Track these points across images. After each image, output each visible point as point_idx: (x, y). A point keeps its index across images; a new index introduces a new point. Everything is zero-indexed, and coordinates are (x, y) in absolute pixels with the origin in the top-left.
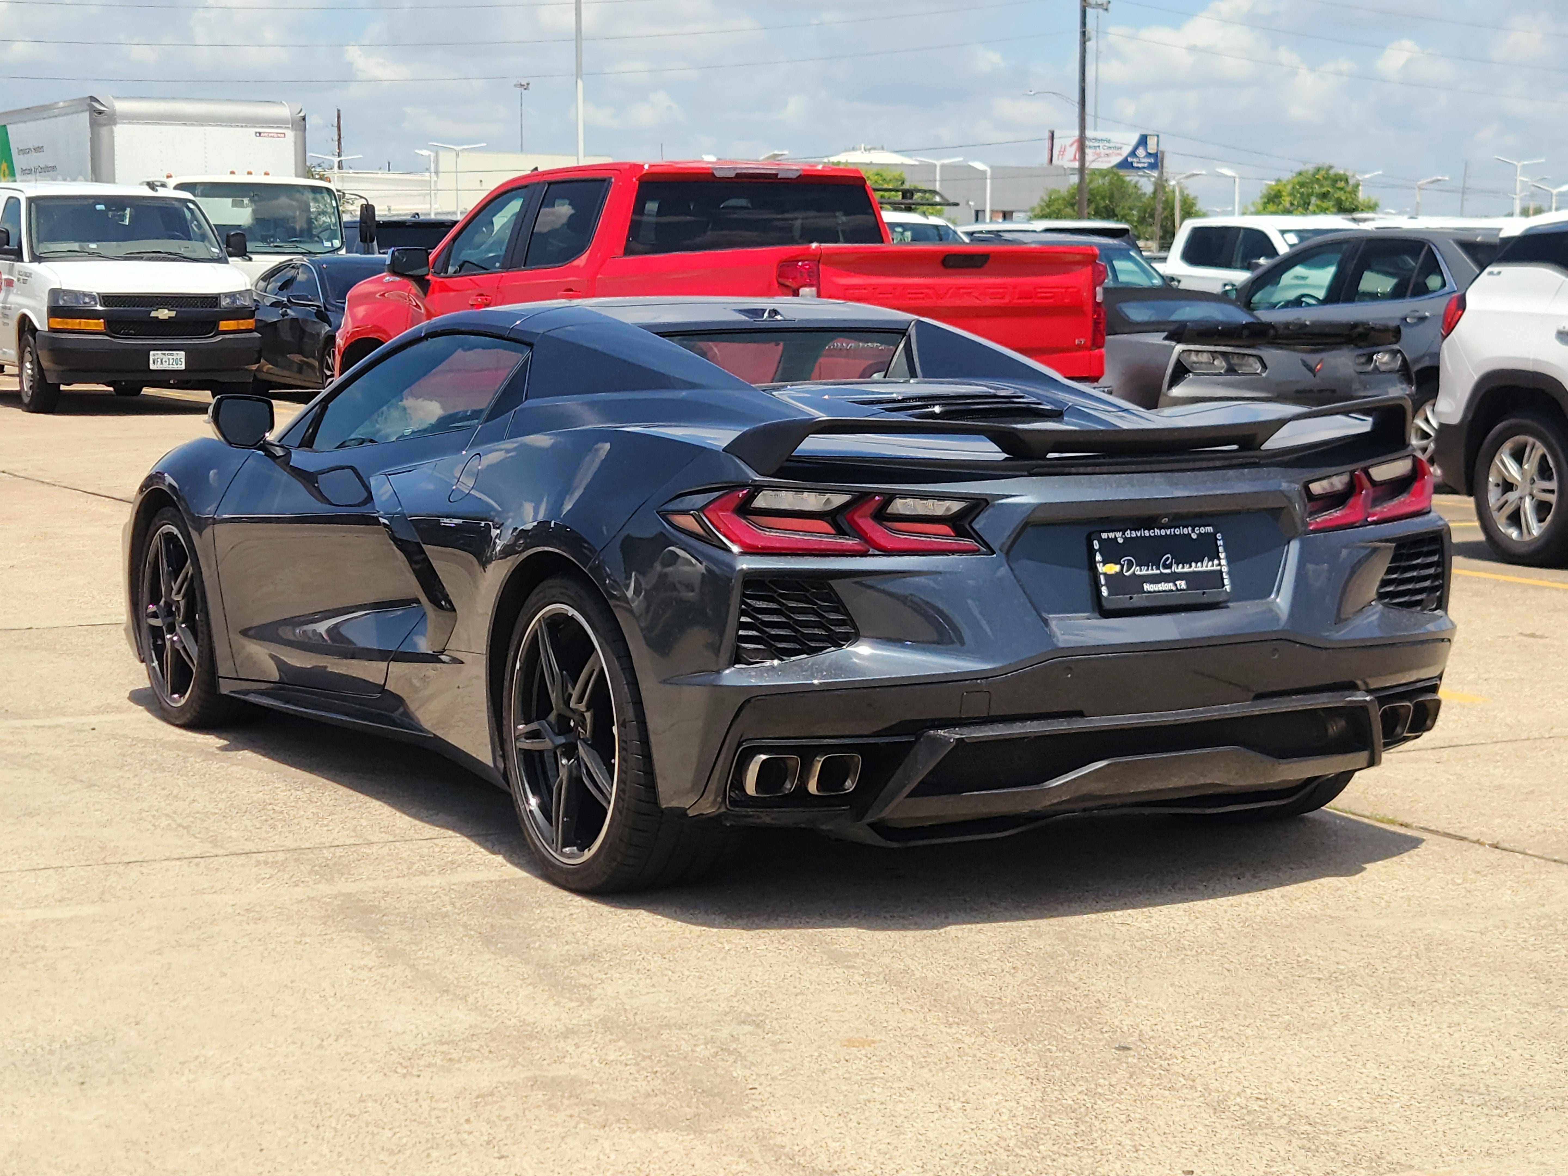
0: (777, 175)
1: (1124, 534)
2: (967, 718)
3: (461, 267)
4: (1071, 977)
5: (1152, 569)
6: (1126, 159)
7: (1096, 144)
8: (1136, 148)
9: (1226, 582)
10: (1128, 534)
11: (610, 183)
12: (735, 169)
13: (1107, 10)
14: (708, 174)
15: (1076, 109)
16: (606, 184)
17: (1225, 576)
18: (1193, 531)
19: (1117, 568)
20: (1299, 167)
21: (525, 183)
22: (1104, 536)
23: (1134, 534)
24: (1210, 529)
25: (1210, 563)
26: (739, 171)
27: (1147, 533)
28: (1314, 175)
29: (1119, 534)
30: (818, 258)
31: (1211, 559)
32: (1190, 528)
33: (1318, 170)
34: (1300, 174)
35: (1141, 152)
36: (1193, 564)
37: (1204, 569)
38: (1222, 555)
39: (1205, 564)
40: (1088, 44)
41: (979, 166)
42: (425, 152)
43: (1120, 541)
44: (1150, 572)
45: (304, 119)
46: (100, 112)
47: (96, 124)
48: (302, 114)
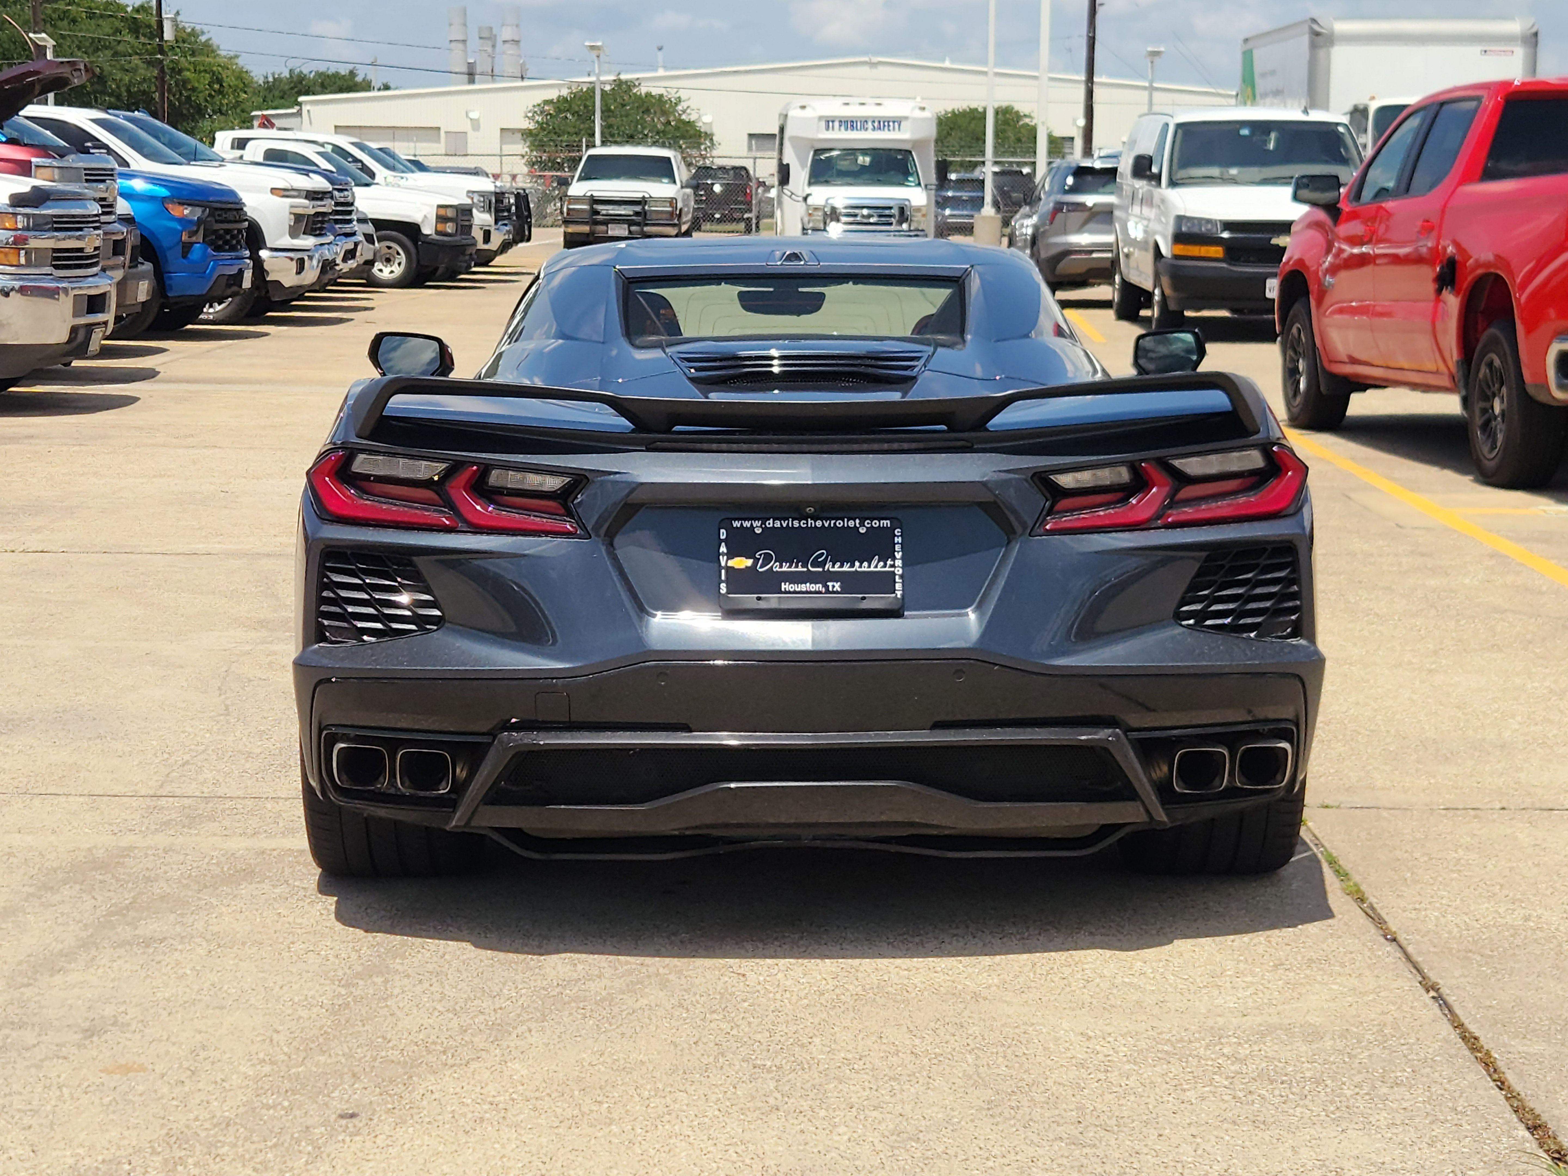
1: (764, 523)
2: (544, 722)
5: (797, 566)
9: (898, 586)
10: (770, 523)
17: (897, 579)
18: (862, 524)
19: (749, 562)
22: (736, 524)
23: (778, 524)
24: (886, 523)
25: (882, 564)
27: (796, 524)
29: (756, 524)
31: (883, 559)
32: (857, 521)
36: (857, 564)
37: (872, 569)
38: (898, 555)
39: (873, 566)
43: (758, 531)
44: (793, 569)
45: (1536, 34)
46: (1318, 34)
47: (1313, 46)
48: (1534, 30)
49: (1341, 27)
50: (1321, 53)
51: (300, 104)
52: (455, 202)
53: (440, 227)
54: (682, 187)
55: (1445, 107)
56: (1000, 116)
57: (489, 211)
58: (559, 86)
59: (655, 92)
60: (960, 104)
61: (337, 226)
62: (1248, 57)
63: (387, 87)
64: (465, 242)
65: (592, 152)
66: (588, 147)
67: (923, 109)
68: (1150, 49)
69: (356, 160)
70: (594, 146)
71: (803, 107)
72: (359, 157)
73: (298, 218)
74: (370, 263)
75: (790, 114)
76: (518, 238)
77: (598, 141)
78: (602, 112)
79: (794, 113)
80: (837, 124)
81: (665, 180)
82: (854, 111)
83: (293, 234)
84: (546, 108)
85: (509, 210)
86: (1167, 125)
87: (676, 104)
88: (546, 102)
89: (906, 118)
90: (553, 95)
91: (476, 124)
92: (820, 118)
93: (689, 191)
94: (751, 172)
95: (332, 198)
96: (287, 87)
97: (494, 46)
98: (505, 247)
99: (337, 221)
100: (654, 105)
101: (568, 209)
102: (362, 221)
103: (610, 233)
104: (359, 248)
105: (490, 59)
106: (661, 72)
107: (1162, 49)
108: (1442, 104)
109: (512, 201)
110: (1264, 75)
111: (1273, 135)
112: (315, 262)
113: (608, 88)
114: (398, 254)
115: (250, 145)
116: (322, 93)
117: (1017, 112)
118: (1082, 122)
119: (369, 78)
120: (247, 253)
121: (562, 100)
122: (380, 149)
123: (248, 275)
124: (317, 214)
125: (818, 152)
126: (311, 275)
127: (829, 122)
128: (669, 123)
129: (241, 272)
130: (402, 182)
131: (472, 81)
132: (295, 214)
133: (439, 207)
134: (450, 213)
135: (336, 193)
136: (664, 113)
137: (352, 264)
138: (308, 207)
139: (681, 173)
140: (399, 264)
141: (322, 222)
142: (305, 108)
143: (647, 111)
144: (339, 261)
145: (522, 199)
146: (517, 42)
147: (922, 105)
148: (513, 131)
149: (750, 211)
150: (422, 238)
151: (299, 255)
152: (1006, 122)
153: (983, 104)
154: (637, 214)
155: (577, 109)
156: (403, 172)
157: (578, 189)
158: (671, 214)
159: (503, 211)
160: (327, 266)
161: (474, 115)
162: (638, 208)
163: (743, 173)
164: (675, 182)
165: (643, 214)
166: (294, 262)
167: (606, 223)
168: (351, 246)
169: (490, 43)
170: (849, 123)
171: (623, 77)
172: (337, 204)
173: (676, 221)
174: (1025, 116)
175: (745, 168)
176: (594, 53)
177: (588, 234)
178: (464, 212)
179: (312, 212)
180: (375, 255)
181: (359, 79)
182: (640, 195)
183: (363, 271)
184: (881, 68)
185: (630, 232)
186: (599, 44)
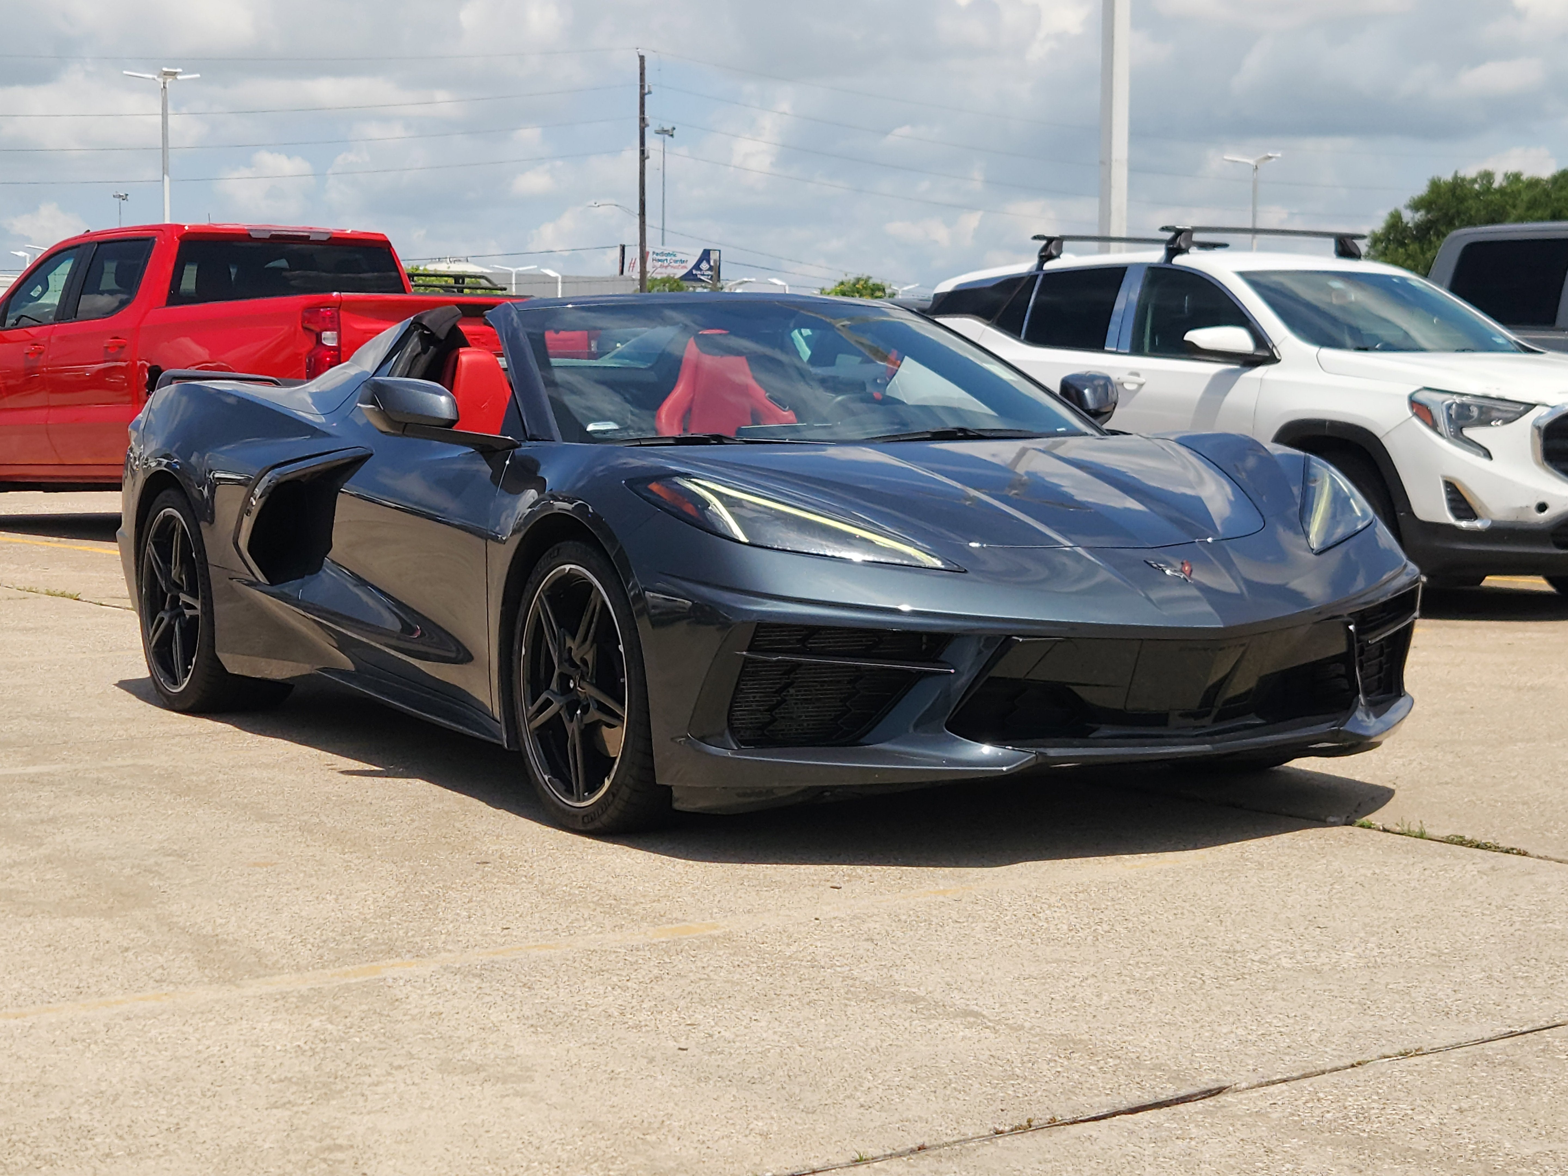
0: (309, 237)
3: (18, 320)
4: (457, 825)
6: (691, 271)
7: (664, 258)
8: (700, 261)
11: (154, 241)
12: (270, 231)
13: (672, 136)
14: (246, 235)
15: (637, 221)
16: (150, 242)
20: (842, 278)
21: (77, 242)
26: (274, 233)
28: (854, 285)
30: (340, 304)
33: (858, 280)
34: (842, 283)
35: (704, 266)
40: (647, 161)
41: (552, 274)
42: (21, 254)
108: (101, 243)
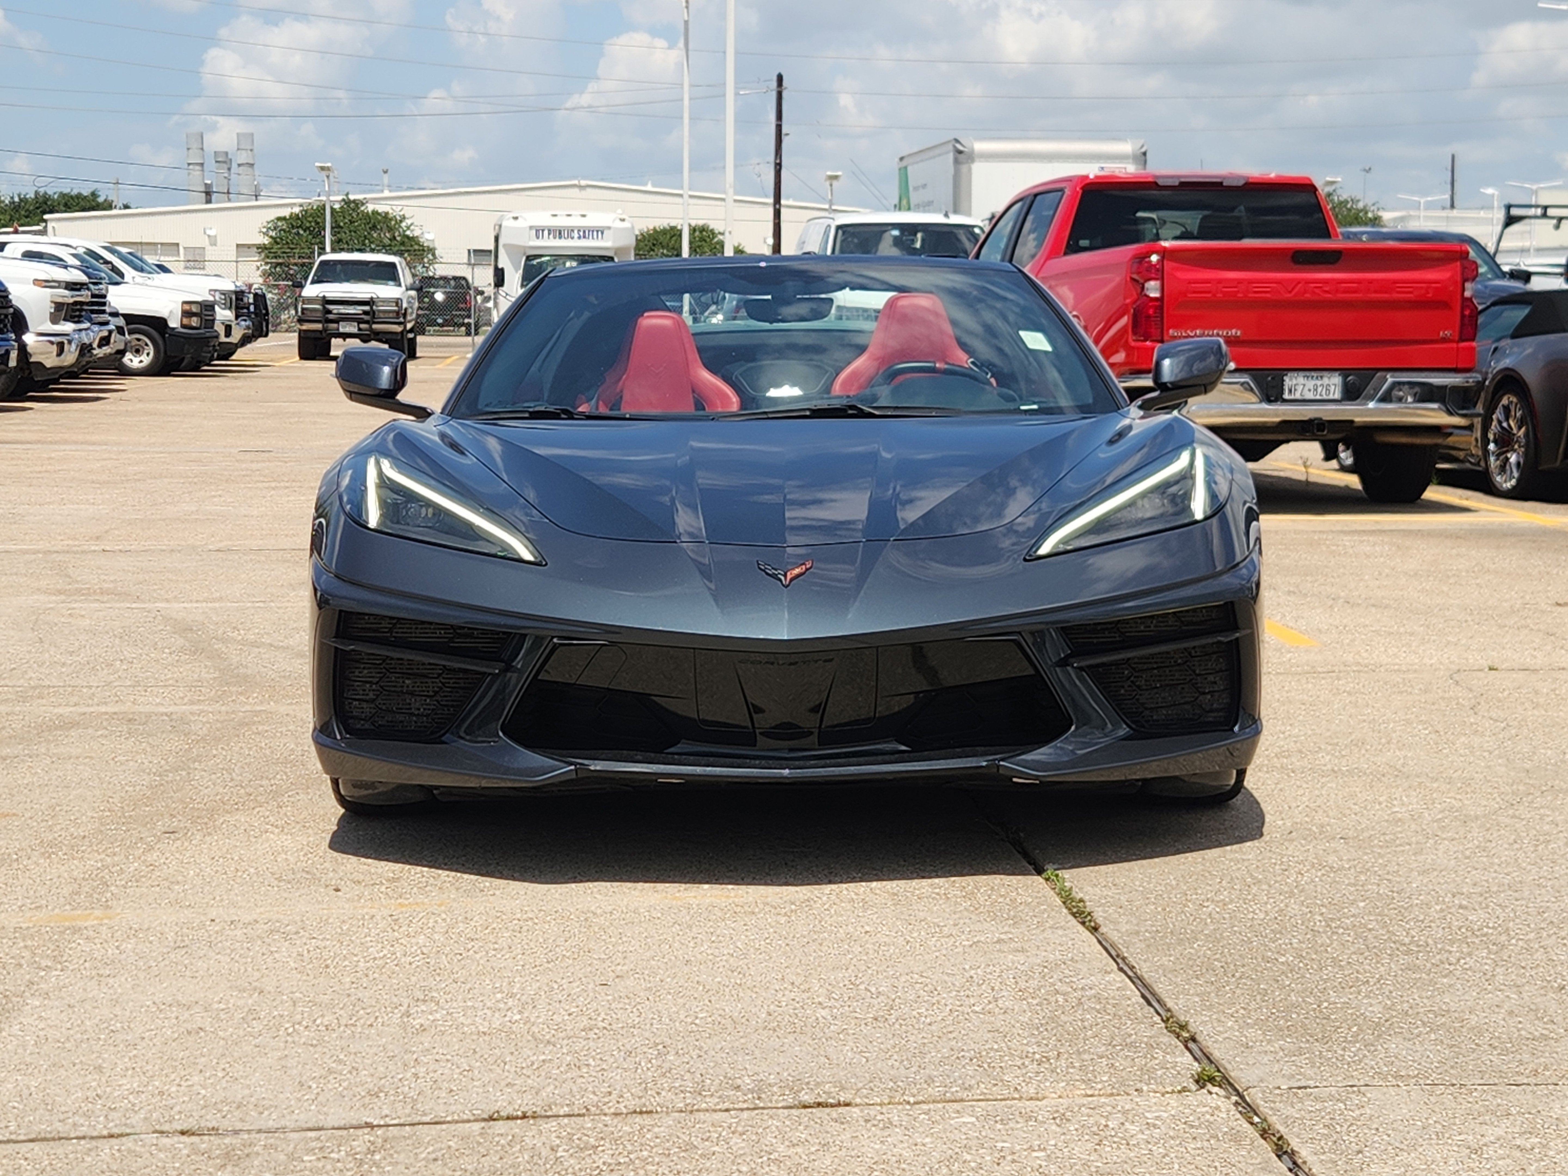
0: (1221, 183)
11: (1064, 192)
14: (1151, 183)
26: (1183, 180)
30: (1163, 254)
45: (1145, 154)
46: (960, 152)
47: (957, 162)
48: (1143, 150)
49: (979, 146)
50: (964, 168)
51: (45, 221)
52: (199, 299)
53: (185, 321)
54: (407, 289)
55: (1039, 197)
56: (697, 233)
57: (230, 308)
58: (292, 205)
59: (381, 208)
60: (661, 223)
61: (93, 316)
62: (903, 172)
63: (126, 207)
64: (208, 335)
65: (323, 258)
66: (320, 254)
67: (623, 220)
68: (829, 173)
69: (107, 262)
70: (326, 253)
71: (516, 218)
72: (109, 259)
73: (59, 306)
74: (122, 353)
75: (504, 224)
76: (256, 334)
77: (328, 249)
78: (332, 228)
79: (508, 223)
80: (546, 232)
81: (391, 283)
82: (561, 222)
83: (54, 320)
84: (280, 224)
85: (248, 309)
86: (829, 226)
87: (401, 221)
88: (279, 219)
89: (609, 228)
90: (286, 212)
91: (213, 240)
92: (531, 228)
93: (413, 293)
94: (470, 281)
95: (88, 289)
96: (31, 208)
97: (229, 169)
98: (246, 340)
99: (93, 312)
100: (379, 222)
101: (303, 309)
102: (115, 314)
103: (341, 330)
104: (113, 335)
105: (226, 181)
106: (386, 194)
107: (839, 173)
108: (1036, 195)
109: (251, 301)
110: (916, 189)
111: (919, 235)
112: (74, 346)
113: (337, 206)
114: (147, 345)
115: (7, 247)
116: (65, 211)
117: (712, 231)
118: (771, 241)
119: (110, 198)
120: (13, 336)
121: (295, 217)
122: (130, 253)
123: (14, 355)
124: (76, 303)
125: (529, 258)
126: (70, 357)
127: (539, 231)
128: (394, 238)
129: (7, 353)
130: (149, 282)
131: (209, 201)
132: (56, 303)
133: (185, 303)
134: (194, 309)
135: (91, 286)
136: (390, 229)
137: (107, 350)
138: (66, 296)
139: (406, 276)
140: (148, 354)
141: (81, 310)
142: (50, 225)
143: (374, 227)
144: (95, 345)
145: (260, 298)
146: (252, 165)
147: (623, 217)
148: (249, 246)
149: (469, 317)
150: (169, 331)
151: (59, 339)
152: (702, 239)
153: (681, 222)
154: (365, 313)
155: (308, 225)
156: (150, 273)
157: (311, 290)
158: (398, 313)
159: (243, 308)
160: (85, 349)
161: (211, 233)
162: (367, 308)
163: (463, 282)
164: (400, 285)
165: (371, 313)
166: (55, 346)
167: (336, 321)
168: (106, 334)
169: (226, 166)
170: (559, 233)
171: (352, 197)
172: (93, 296)
173: (402, 320)
174: (720, 233)
175: (464, 278)
176: (324, 173)
177: (320, 332)
178: (207, 308)
179: (71, 301)
180: (126, 344)
181: (101, 200)
182: (369, 296)
183: (115, 360)
184: (589, 190)
185: (360, 329)
186: (329, 165)
